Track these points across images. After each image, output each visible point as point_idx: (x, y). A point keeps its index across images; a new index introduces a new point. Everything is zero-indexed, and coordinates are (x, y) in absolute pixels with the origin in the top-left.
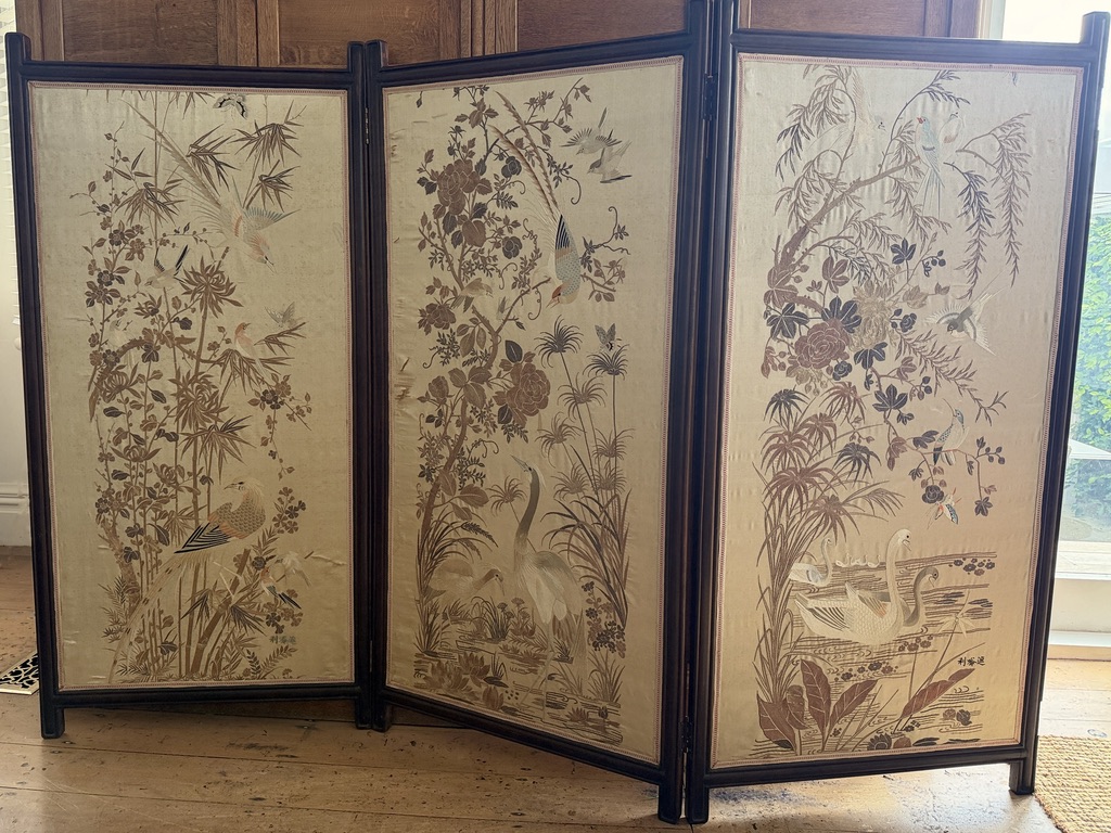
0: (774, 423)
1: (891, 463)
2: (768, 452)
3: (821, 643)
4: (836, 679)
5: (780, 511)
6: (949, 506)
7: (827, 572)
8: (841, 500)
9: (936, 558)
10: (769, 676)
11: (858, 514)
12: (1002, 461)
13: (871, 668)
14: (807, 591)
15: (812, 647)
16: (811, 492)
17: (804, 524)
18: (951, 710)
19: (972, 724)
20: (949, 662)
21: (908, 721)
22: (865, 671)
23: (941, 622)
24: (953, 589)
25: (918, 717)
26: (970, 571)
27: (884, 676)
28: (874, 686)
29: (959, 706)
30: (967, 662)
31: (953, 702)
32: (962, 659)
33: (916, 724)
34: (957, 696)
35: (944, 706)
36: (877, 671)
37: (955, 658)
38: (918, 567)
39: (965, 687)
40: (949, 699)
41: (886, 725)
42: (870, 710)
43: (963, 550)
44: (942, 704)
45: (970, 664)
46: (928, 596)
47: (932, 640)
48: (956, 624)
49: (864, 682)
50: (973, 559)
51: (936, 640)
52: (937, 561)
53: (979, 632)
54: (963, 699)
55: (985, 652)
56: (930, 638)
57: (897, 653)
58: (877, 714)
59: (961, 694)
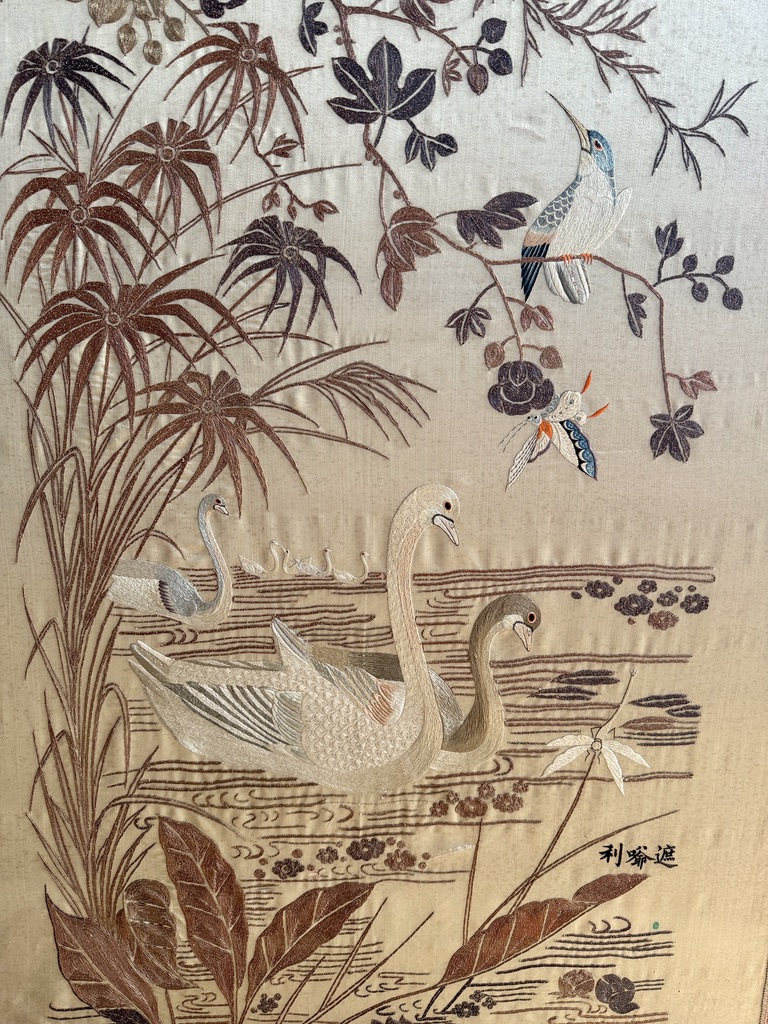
0: (32, 147)
1: (391, 290)
2: (20, 234)
3: (212, 778)
4: (260, 874)
5: (71, 411)
6: (571, 427)
7: (216, 588)
8: (248, 390)
9: (535, 571)
10: (73, 851)
11: (299, 432)
12: (733, 300)
13: (354, 852)
14: (164, 638)
15: (186, 785)
16: (157, 358)
17: (143, 453)
18: (580, 972)
19: (640, 1012)
20: (575, 852)
21: (461, 991)
22: (337, 858)
23: (550, 746)
24: (584, 660)
25: (490, 985)
26: (636, 615)
27: (393, 877)
28: (364, 898)
29: (603, 966)
30: (625, 857)
31: (586, 953)
32: (611, 847)
33: (484, 1000)
34: (598, 940)
35: (561, 961)
36: (372, 861)
37: (591, 844)
38: (479, 592)
39: (619, 918)
40: (575, 946)
41: (403, 996)
42: (357, 957)
43: (614, 555)
44: (556, 956)
45: (633, 861)
46: (512, 675)
47: (527, 793)
48: (594, 755)
49: (337, 886)
50: (644, 583)
51: (537, 793)
52: (536, 580)
53: (662, 780)
54: (613, 949)
55: (679, 833)
56: (520, 787)
57: (426, 820)
58: (377, 967)
59: (609, 937)
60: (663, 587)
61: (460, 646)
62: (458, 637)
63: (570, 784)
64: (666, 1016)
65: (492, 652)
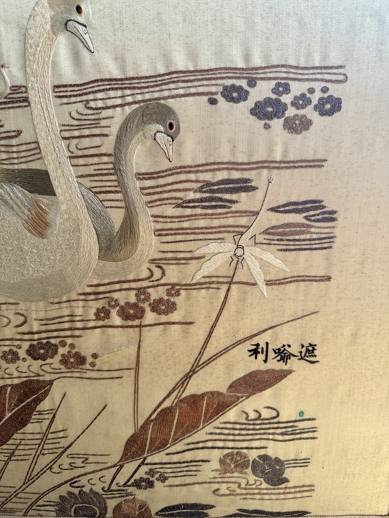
18: (237, 453)
19: (290, 484)
20: (226, 350)
21: (137, 469)
22: (18, 358)
23: (197, 254)
24: (223, 169)
25: (161, 464)
26: (272, 119)
27: (69, 375)
28: (46, 394)
29: (257, 448)
30: (271, 354)
31: (241, 438)
32: (258, 345)
33: (157, 476)
34: (251, 427)
35: (220, 444)
36: (49, 361)
37: (240, 342)
38: (119, 101)
39: (268, 408)
40: (232, 432)
41: (89, 473)
42: (47, 441)
43: (247, 57)
44: (215, 440)
45: (279, 358)
46: (157, 187)
47: (180, 297)
48: (238, 260)
49: (22, 383)
50: (278, 85)
51: (188, 297)
52: (172, 86)
53: (302, 283)
54: (264, 434)
55: (319, 332)
56: (173, 292)
57: (91, 324)
58: (66, 450)
59: (260, 424)
60: (297, 88)
61: (106, 159)
62: (103, 150)
63: (218, 289)
64: (312, 488)
65: (137, 164)
